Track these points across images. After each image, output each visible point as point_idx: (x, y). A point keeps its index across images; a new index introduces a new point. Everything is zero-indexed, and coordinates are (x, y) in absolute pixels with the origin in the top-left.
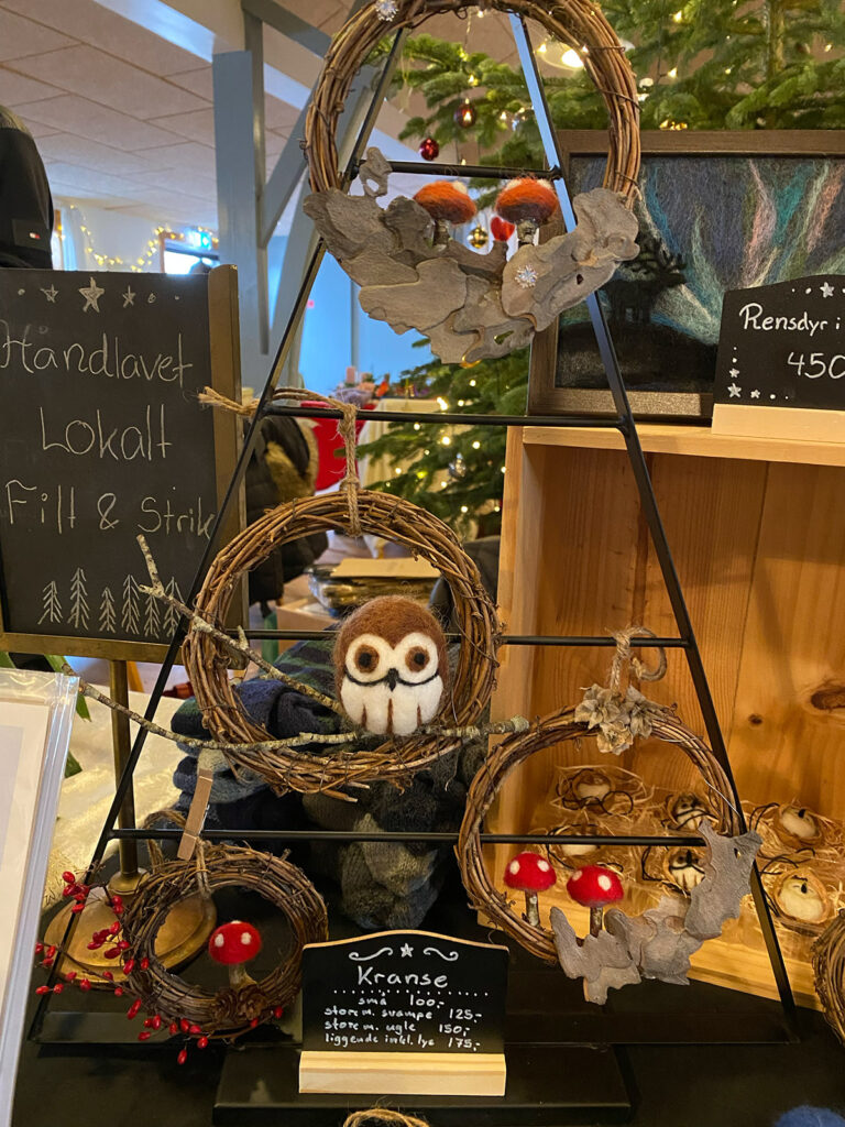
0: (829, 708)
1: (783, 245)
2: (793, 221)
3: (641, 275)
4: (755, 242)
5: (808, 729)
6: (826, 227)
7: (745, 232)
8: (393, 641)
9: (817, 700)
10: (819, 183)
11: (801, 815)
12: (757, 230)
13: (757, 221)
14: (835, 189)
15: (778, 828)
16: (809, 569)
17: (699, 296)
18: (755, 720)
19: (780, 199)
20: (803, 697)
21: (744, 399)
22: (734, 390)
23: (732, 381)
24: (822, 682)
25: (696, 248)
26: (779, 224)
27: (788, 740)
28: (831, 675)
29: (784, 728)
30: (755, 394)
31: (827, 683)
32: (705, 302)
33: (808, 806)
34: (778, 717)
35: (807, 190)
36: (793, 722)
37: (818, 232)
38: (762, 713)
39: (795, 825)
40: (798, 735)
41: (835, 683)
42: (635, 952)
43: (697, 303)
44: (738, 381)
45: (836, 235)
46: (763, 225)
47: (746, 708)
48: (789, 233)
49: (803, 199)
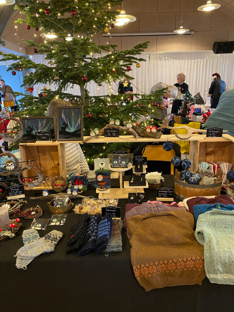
3: (30, 130)
7: (38, 125)
8: (10, 163)
9: (58, 164)
14: (45, 121)
19: (41, 123)
20: (56, 165)
21: (38, 140)
25: (34, 127)
28: (58, 162)
29: (55, 168)
34: (55, 167)
37: (44, 125)
43: (34, 132)
45: (46, 125)
46: (40, 125)
47: (52, 167)
48: (42, 125)
49: (43, 122)
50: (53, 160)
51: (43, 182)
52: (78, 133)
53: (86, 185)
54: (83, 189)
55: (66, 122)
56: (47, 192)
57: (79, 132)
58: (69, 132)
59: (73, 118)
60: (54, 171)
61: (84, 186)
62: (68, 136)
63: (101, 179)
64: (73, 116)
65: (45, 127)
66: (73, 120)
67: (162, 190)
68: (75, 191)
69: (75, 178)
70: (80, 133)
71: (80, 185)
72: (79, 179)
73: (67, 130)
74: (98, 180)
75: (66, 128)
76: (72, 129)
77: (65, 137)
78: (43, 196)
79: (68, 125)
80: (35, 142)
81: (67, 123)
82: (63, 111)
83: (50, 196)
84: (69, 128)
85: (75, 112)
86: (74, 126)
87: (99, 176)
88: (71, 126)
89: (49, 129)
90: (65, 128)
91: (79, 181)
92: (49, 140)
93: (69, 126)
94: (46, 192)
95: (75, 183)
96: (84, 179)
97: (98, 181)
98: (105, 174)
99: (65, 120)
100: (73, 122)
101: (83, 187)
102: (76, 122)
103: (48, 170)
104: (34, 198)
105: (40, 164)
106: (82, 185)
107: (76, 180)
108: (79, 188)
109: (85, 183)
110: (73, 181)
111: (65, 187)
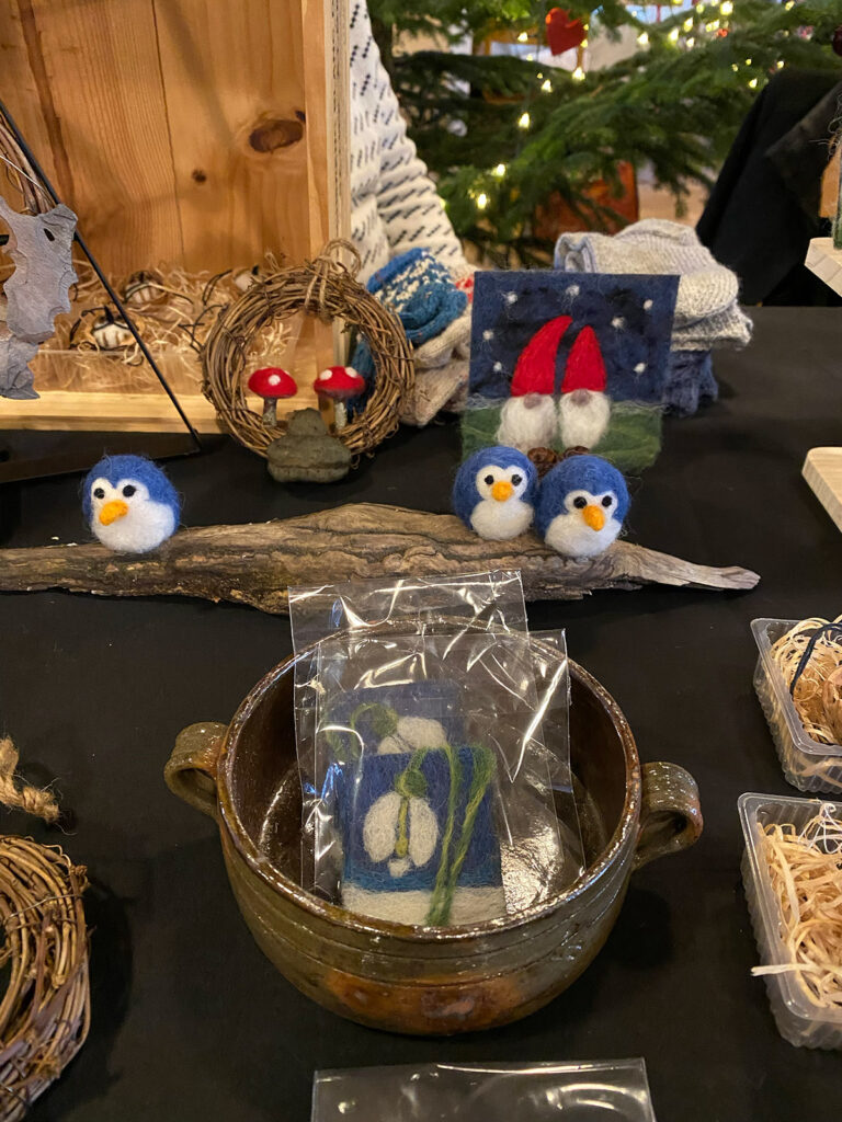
0: (269, 149)
5: (254, 179)
9: (257, 140)
11: (255, 272)
18: (200, 177)
20: (241, 140)
24: (256, 118)
27: (237, 195)
28: (265, 106)
29: (231, 181)
31: (261, 117)
34: (221, 169)
36: (238, 173)
38: (204, 168)
40: (246, 188)
41: (270, 116)
47: (186, 166)
50: (198, 72)
51: (94, 330)
53: (649, 394)
54: (608, 443)
56: (156, 495)
60: (219, 224)
61: (620, 409)
68: (594, 500)
71: (582, 402)
72: (580, 309)
78: (97, 542)
83: (207, 548)
91: (567, 341)
94: (142, 491)
95: (511, 364)
96: (637, 321)
101: (615, 419)
103: (147, 204)
105: (54, 125)
106: (606, 392)
107: (537, 326)
108: (554, 438)
109: (640, 368)
110: (488, 335)
111: (378, 417)
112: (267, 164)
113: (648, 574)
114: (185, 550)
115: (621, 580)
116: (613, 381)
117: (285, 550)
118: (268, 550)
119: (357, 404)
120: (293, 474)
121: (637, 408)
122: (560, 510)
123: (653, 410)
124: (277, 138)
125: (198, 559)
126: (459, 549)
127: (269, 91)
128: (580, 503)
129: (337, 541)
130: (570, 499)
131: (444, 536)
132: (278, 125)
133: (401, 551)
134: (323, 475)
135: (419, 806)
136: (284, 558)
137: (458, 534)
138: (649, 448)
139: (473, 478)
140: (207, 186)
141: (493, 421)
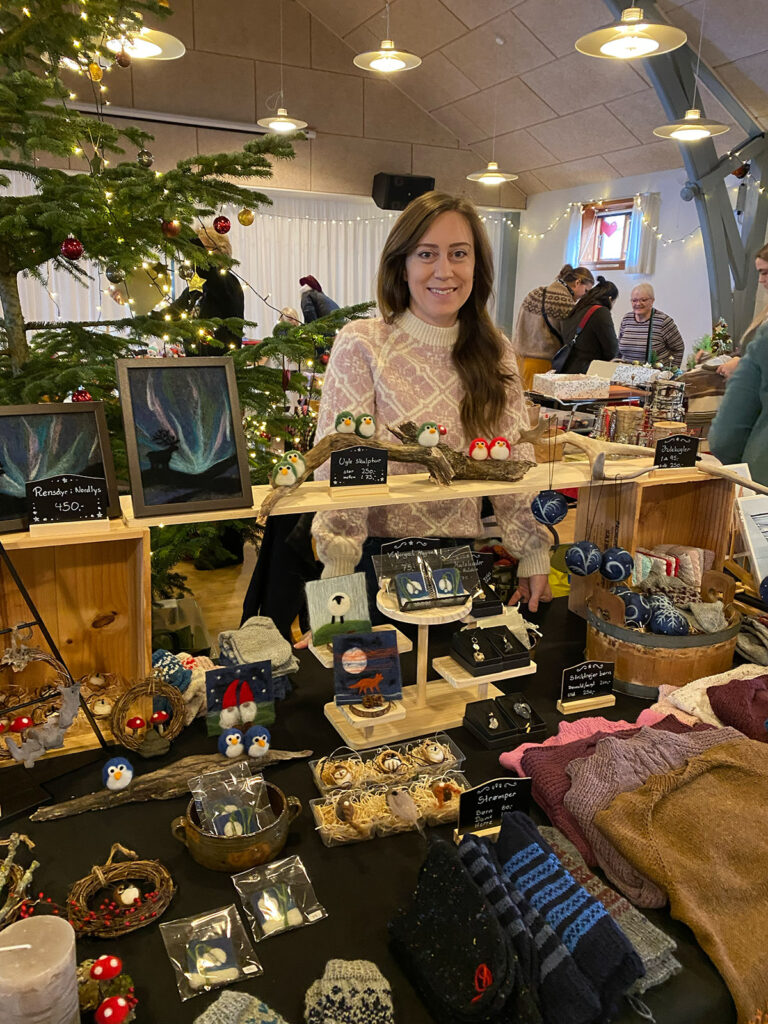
0: (100, 627)
1: (43, 453)
2: (45, 442)
4: (31, 452)
5: (93, 638)
6: (59, 444)
7: (27, 448)
9: (95, 624)
10: (53, 425)
11: (97, 676)
12: (31, 447)
13: (30, 443)
14: (59, 428)
15: (90, 685)
16: (80, 570)
17: (12, 478)
18: (70, 642)
19: (40, 435)
20: (89, 625)
21: (41, 522)
22: (36, 519)
23: (35, 516)
24: (95, 617)
25: (7, 458)
26: (40, 444)
27: (86, 646)
28: (98, 613)
29: (83, 641)
30: (45, 519)
31: (98, 616)
32: (15, 481)
33: (100, 671)
34: (79, 637)
35: (49, 428)
36: (87, 637)
37: (56, 445)
38: (71, 637)
39: (95, 681)
40: (90, 641)
41: (100, 615)
42: (42, 743)
43: (12, 481)
44: (37, 516)
45: (64, 446)
46: (34, 445)
47: (65, 638)
48: (44, 446)
49: (48, 433)
50: (72, 604)
51: (46, 716)
52: (227, 474)
53: (269, 699)
54: (258, 718)
55: (168, 426)
56: (128, 768)
57: (229, 474)
58: (186, 471)
59: (199, 411)
61: (260, 706)
62: (182, 492)
63: (361, 664)
64: (197, 403)
65: (58, 457)
66: (198, 417)
67: (579, 674)
68: (261, 739)
69: (222, 676)
70: (234, 476)
71: (247, 706)
72: (241, 677)
73: (177, 464)
74: (348, 669)
75: (170, 458)
76: (201, 460)
77: (172, 495)
79: (178, 441)
80: (27, 530)
81: (172, 433)
82: (150, 380)
83: (144, 782)
84: (183, 455)
85: (206, 385)
86: (205, 444)
87: (348, 652)
88: (193, 444)
89: (77, 461)
90: (166, 457)
91: (239, 687)
92: (96, 518)
93: (185, 447)
94: (125, 768)
95: (221, 700)
96: (260, 676)
97: (349, 674)
98: (374, 643)
99: (163, 419)
100: (201, 427)
101: (259, 709)
102: (212, 428)
104: (56, 811)
106: (253, 700)
107: (228, 685)
108: (239, 720)
109: (264, 691)
110: (212, 691)
111: (176, 727)
112: (99, 632)
113: (280, 758)
114: (137, 784)
115: (272, 762)
116: (255, 697)
117: (170, 776)
118: (164, 777)
119: (166, 724)
120: (152, 754)
121: (266, 704)
122: (252, 744)
123: (271, 703)
124: (104, 622)
125: (142, 786)
126: (223, 763)
127: (101, 608)
128: (257, 740)
129: (185, 770)
130: (254, 740)
131: (217, 760)
132: (105, 618)
133: (206, 768)
134: (163, 752)
135: (236, 823)
136: (170, 779)
137: (222, 759)
138: (272, 717)
139: (225, 741)
140: (73, 645)
141: (218, 719)
